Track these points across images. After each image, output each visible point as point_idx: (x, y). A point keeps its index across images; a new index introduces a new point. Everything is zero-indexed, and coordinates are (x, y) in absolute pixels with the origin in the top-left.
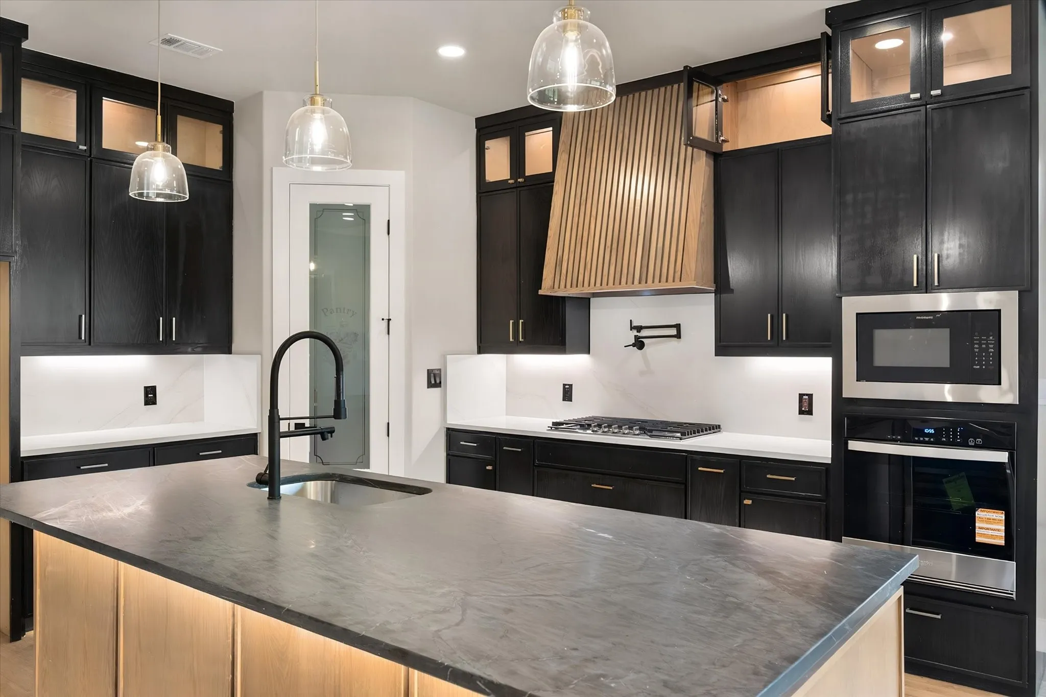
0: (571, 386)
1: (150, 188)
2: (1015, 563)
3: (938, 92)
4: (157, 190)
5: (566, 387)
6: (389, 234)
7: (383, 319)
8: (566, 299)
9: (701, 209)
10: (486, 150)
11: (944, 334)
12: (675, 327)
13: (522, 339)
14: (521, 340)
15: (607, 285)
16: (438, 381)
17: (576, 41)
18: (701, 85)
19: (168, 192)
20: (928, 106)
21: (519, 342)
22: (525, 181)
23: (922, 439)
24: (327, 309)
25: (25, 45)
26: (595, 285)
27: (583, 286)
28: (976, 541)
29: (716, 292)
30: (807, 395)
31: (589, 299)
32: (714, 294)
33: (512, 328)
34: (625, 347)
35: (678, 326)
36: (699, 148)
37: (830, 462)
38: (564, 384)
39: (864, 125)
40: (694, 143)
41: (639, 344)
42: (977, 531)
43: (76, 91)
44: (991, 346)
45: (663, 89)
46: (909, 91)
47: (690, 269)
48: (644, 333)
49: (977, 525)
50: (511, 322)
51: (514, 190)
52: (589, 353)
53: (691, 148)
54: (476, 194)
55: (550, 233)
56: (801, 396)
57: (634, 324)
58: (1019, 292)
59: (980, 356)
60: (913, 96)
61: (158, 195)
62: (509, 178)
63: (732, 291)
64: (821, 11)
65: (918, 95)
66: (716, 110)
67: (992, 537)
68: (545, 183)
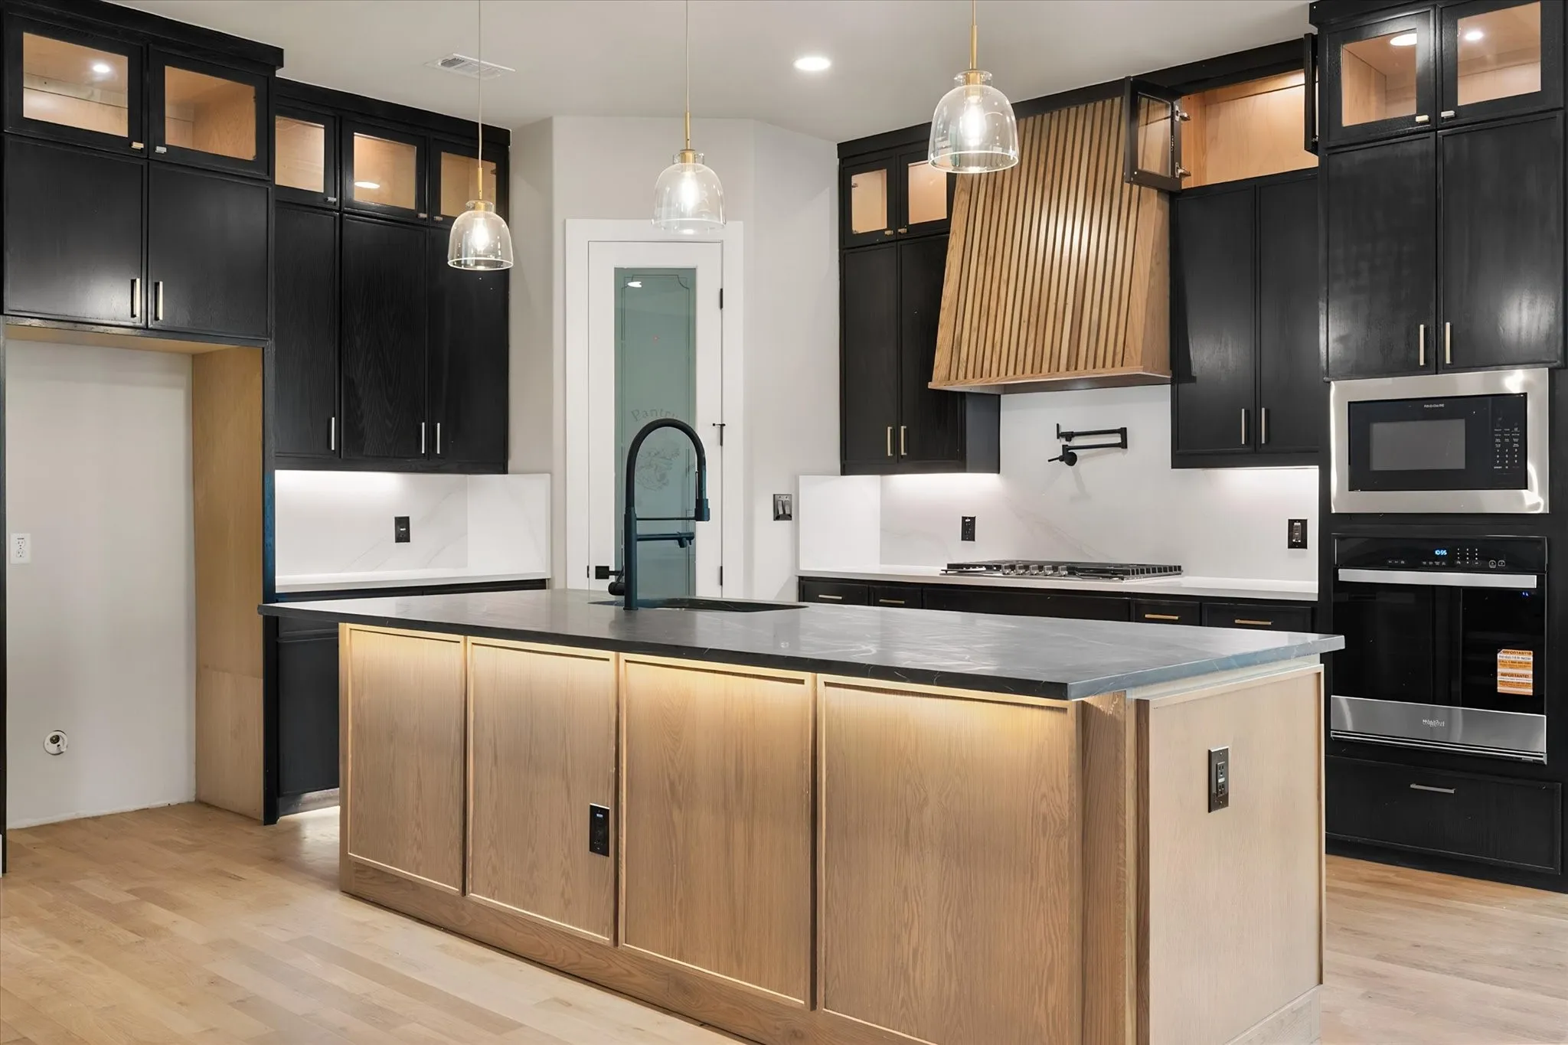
0: (973, 519)
1: (469, 255)
2: (1545, 716)
3: (1451, 113)
4: (476, 256)
5: (967, 520)
6: (721, 307)
7: (714, 425)
8: (967, 395)
9: (1151, 268)
10: (853, 189)
11: (1458, 427)
12: (1119, 432)
13: (905, 452)
14: (903, 453)
15: (1023, 373)
16: (787, 512)
17: (978, 103)
18: (1151, 101)
19: (492, 258)
20: (1439, 132)
21: (900, 457)
22: (908, 231)
23: (1431, 563)
24: (638, 411)
25: (280, 73)
26: (1006, 375)
27: (990, 376)
28: (1499, 691)
29: (1173, 382)
30: (1299, 521)
31: (999, 396)
32: (1170, 386)
33: (892, 437)
34: (1049, 461)
35: (1123, 432)
36: (1148, 186)
37: (1317, 600)
38: (963, 517)
39: (1359, 156)
40: (1140, 178)
41: (1069, 457)
42: (1499, 678)
43: (323, 126)
44: (1515, 440)
45: (1100, 104)
46: (1415, 112)
47: (1135, 350)
48: (1077, 442)
49: (1499, 670)
50: (889, 428)
51: (894, 244)
52: (999, 472)
53: (1138, 186)
54: (837, 250)
55: (945, 303)
56: (1291, 522)
57: (1063, 430)
58: (1549, 369)
59: (1502, 453)
60: (1419, 119)
61: (477, 263)
62: (886, 227)
63: (1193, 379)
64: (1305, 5)
65: (1425, 118)
66: (1172, 133)
67: (1519, 685)
68: (936, 234)
